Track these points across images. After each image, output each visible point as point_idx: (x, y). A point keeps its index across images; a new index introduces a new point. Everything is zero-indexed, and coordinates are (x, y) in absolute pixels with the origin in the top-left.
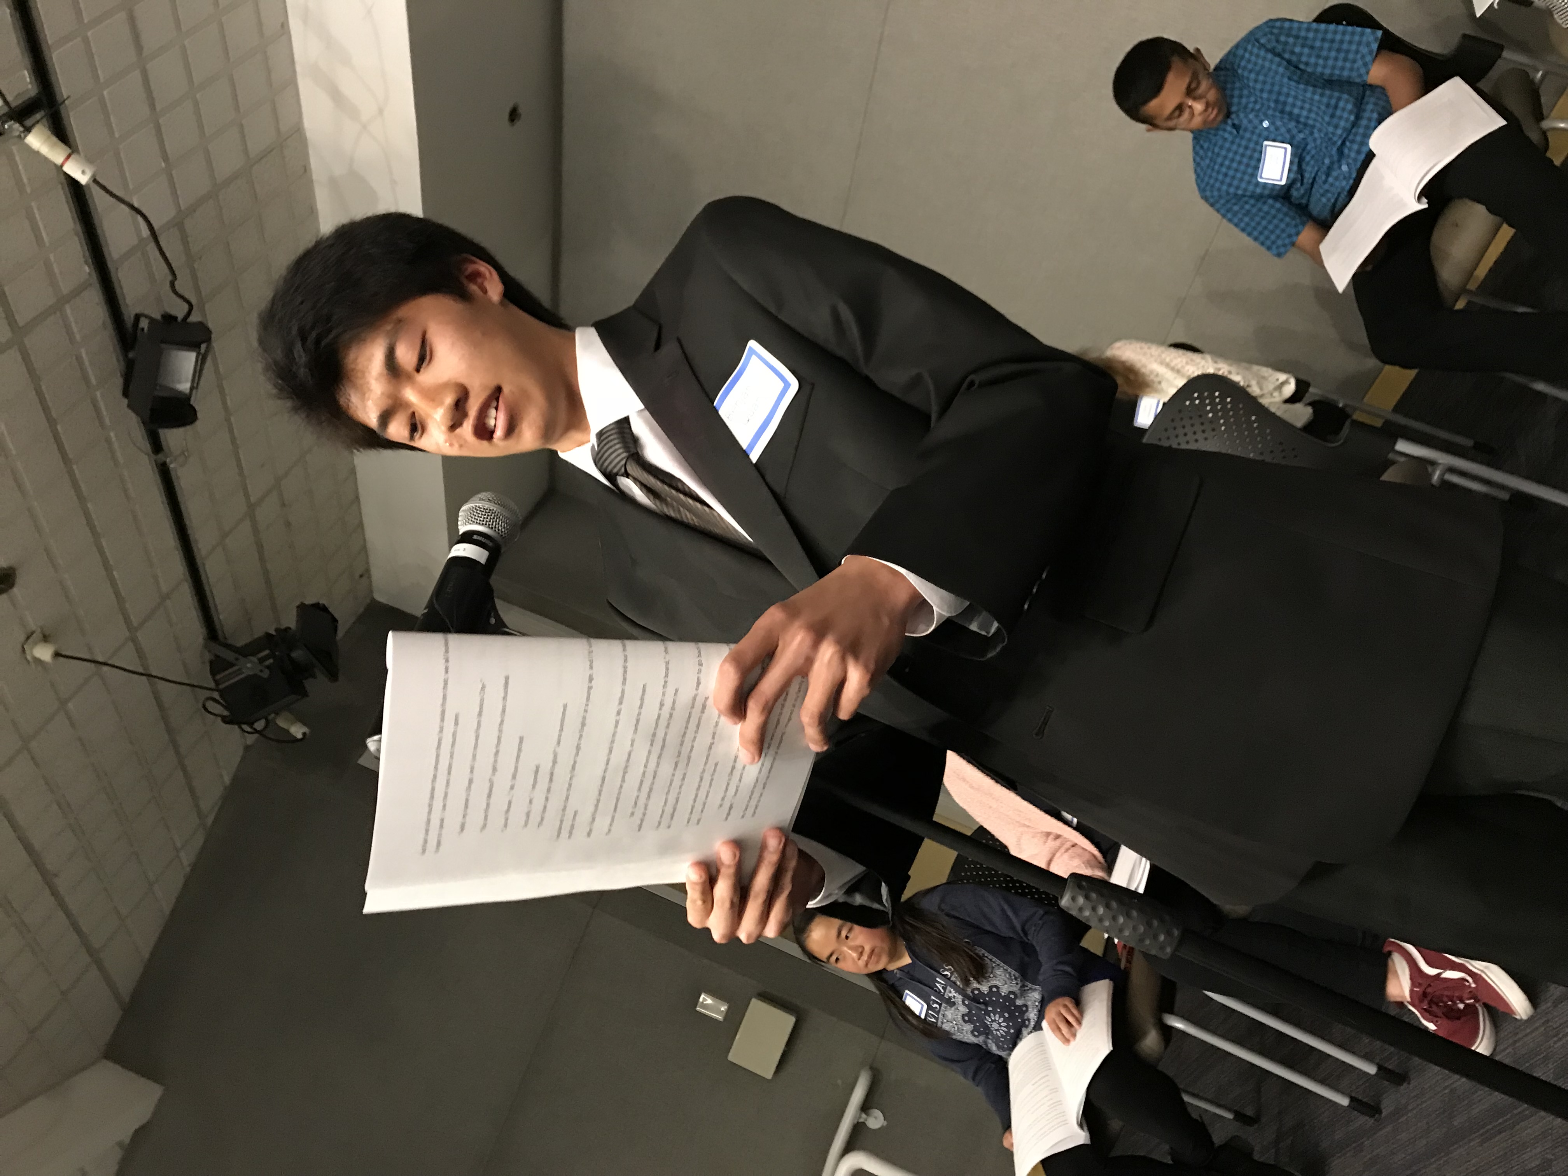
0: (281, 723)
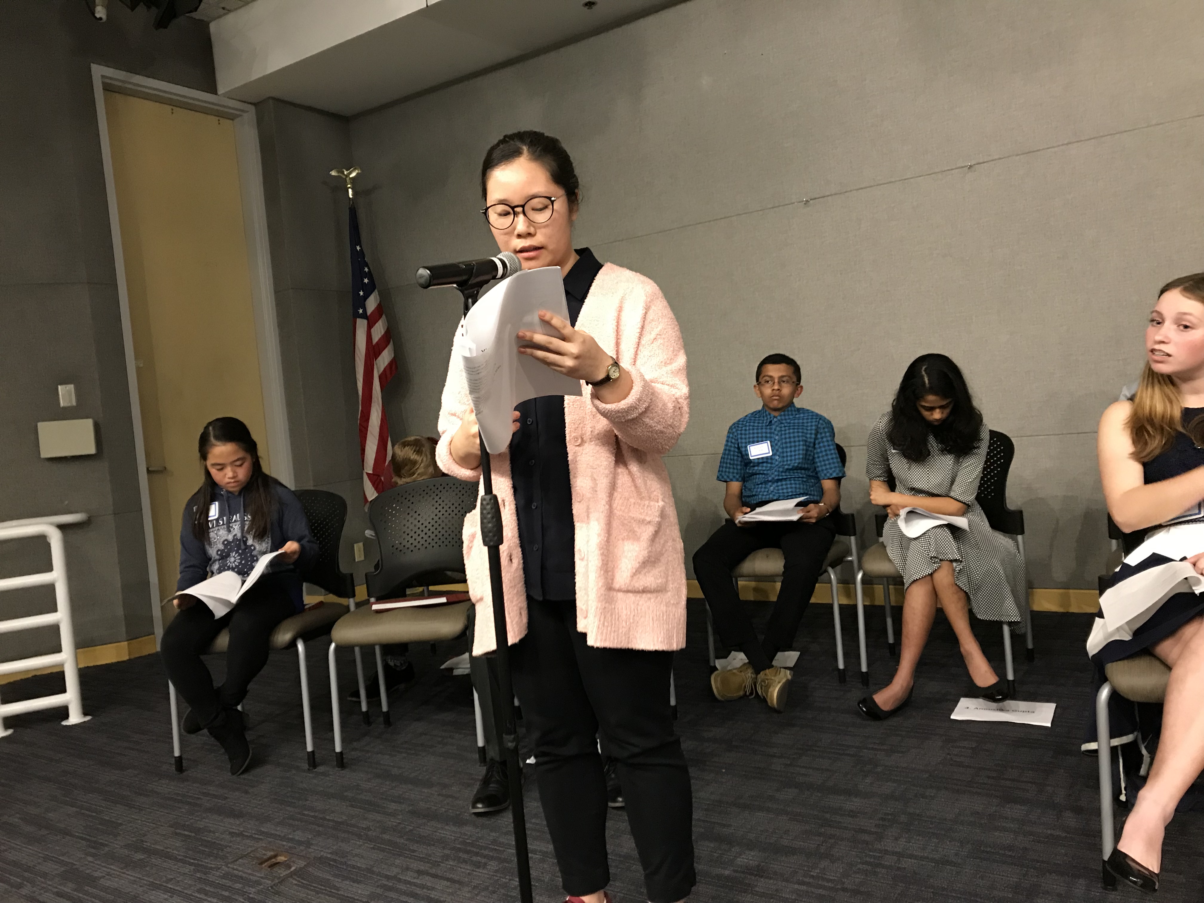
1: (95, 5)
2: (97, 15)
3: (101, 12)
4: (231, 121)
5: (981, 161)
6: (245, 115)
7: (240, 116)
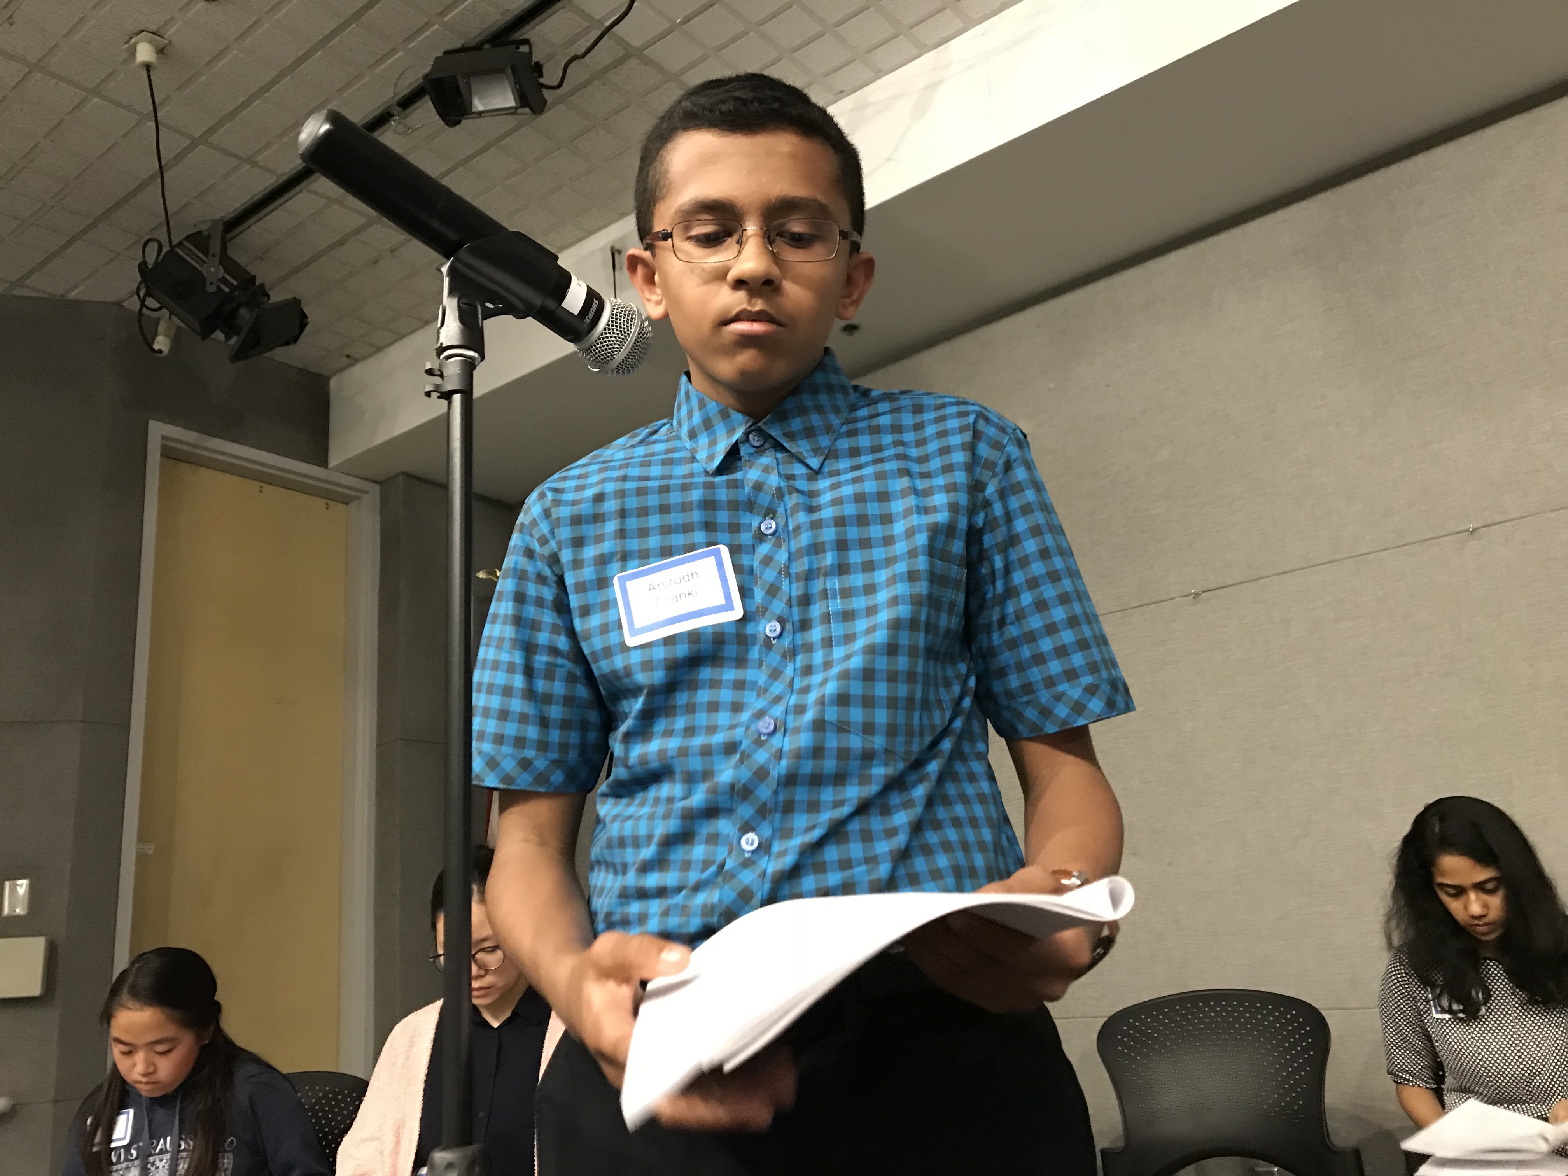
0: (164, 324)
1: (155, 335)
2: (156, 347)
3: (161, 343)
4: (345, 506)
5: (1489, 522)
6: (365, 497)
7: (358, 498)
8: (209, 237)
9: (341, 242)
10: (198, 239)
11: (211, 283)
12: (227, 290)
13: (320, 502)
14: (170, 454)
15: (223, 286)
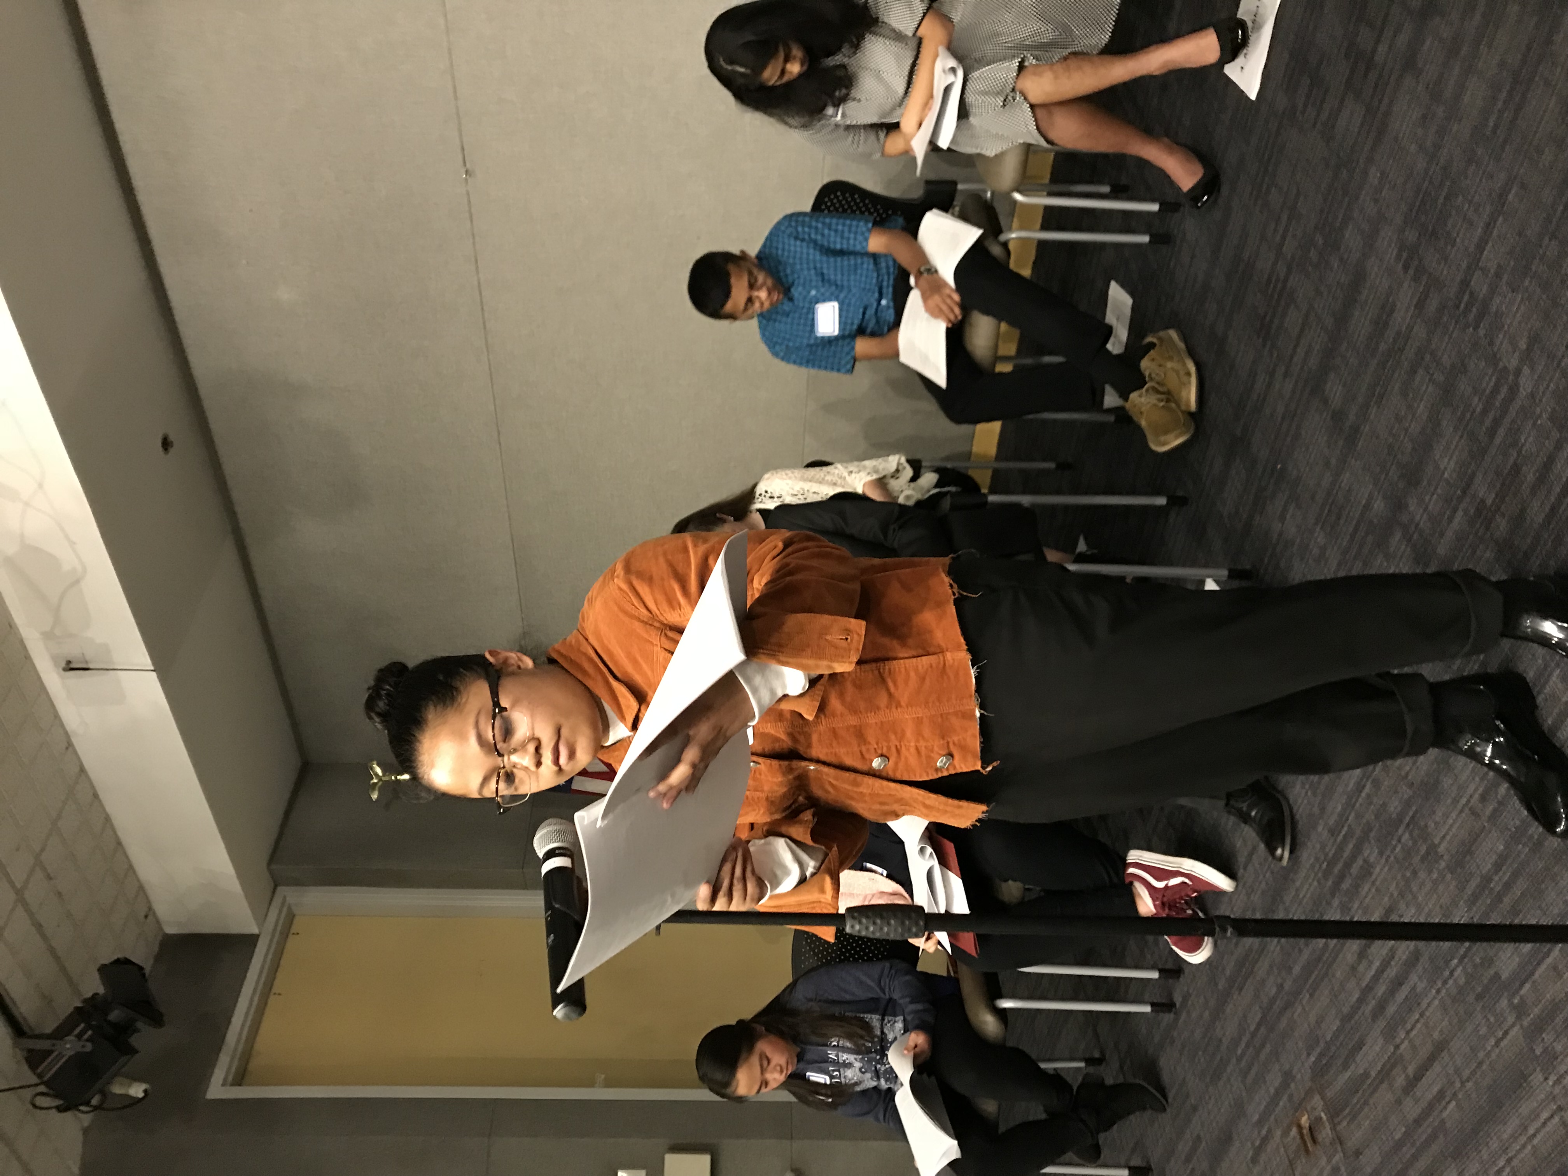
0: (117, 1089)
1: (128, 1096)
2: (141, 1095)
3: (137, 1091)
4: (297, 918)
6: (289, 900)
7: (289, 908)
8: (30, 1051)
9: (39, 927)
10: (34, 1059)
11: (83, 1046)
12: (90, 1033)
13: (291, 942)
14: (240, 1079)
15: (86, 1037)
